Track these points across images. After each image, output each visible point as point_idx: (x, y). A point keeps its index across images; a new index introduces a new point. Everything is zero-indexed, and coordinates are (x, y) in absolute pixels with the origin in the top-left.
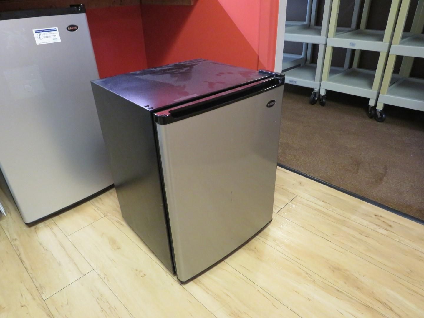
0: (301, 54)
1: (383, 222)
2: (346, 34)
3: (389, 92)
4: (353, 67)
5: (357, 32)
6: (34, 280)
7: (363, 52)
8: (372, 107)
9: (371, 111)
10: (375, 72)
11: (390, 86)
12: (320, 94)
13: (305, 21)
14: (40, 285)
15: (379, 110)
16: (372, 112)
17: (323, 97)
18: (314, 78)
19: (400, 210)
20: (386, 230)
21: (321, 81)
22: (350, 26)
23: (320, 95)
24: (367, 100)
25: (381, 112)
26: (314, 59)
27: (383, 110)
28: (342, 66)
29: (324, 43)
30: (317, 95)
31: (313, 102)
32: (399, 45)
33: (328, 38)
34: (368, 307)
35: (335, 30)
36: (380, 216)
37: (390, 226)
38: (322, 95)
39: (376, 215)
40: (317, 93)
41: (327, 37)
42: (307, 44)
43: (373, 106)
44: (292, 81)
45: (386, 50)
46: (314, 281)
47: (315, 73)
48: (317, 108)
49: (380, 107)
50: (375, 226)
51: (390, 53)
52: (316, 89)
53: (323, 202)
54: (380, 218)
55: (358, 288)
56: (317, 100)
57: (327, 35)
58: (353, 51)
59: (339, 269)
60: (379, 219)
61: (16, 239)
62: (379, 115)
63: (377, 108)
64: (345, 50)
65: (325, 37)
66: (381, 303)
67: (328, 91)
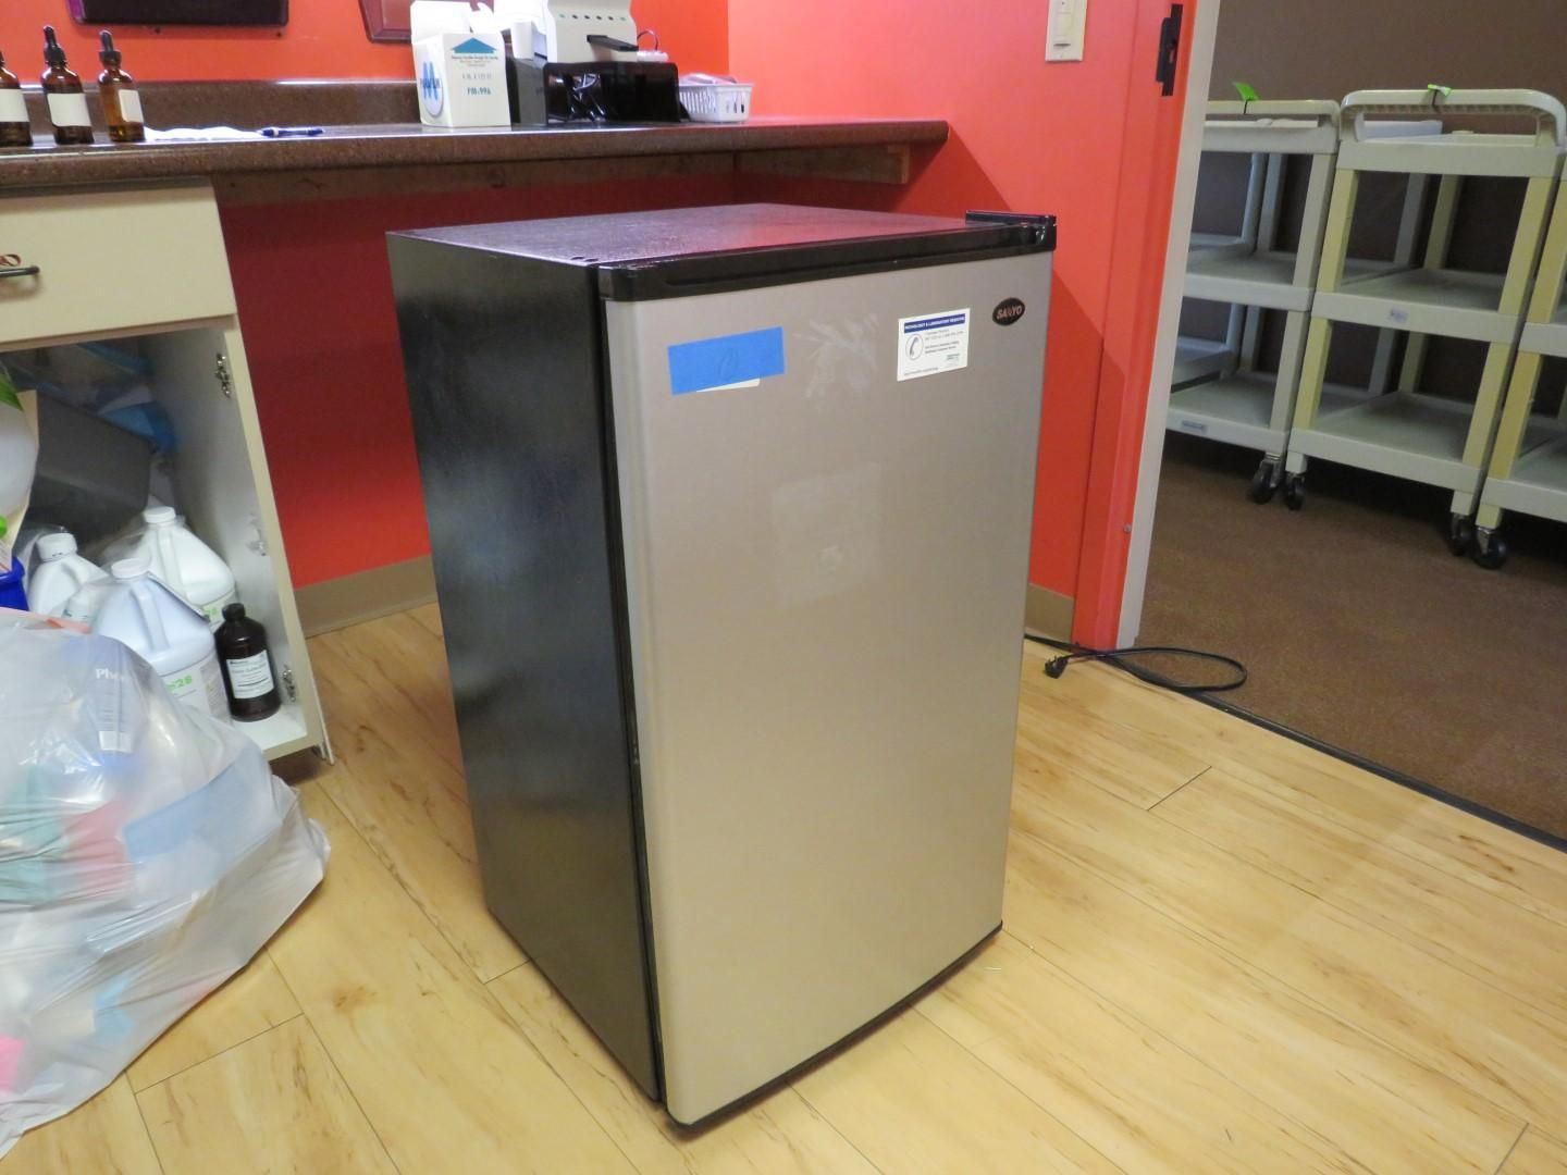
0: (1222, 340)
1: (1488, 856)
2: (1375, 281)
3: (1518, 473)
4: (1400, 387)
5: (1415, 276)
6: (446, 933)
7: (1435, 343)
8: (1461, 518)
9: (1458, 532)
10: (1470, 406)
11: (1521, 455)
12: (1287, 469)
13: (1239, 234)
14: (465, 946)
15: (1483, 528)
16: (1462, 535)
17: (1297, 479)
18: (1266, 416)
19: (1542, 827)
20: (1496, 878)
21: (1289, 427)
22: (1390, 257)
23: (1285, 473)
24: (1447, 495)
25: (1491, 535)
26: (1267, 356)
27: (1497, 529)
28: (1362, 382)
29: (1304, 307)
30: (1276, 474)
31: (1262, 496)
32: (1551, 322)
33: (1317, 293)
34: (1429, 1070)
35: (1342, 269)
36: (1479, 841)
37: (1510, 869)
38: (1292, 474)
39: (1463, 837)
40: (1277, 465)
41: (1312, 289)
42: (1244, 309)
43: (1465, 517)
44: (1194, 426)
45: (1510, 339)
46: (1266, 995)
47: (1272, 402)
48: (1275, 512)
49: (1488, 520)
50: (1459, 866)
51: (1521, 348)
52: (1273, 451)
53: (1295, 788)
54: (1477, 845)
55: (1403, 1023)
56: (1275, 489)
57: (1314, 285)
58: (1402, 337)
59: (1343, 971)
60: (1475, 849)
61: (373, 828)
62: (1484, 544)
63: (1478, 523)
64: (1373, 332)
65: (1306, 290)
66: (1470, 1063)
67: (1313, 463)
